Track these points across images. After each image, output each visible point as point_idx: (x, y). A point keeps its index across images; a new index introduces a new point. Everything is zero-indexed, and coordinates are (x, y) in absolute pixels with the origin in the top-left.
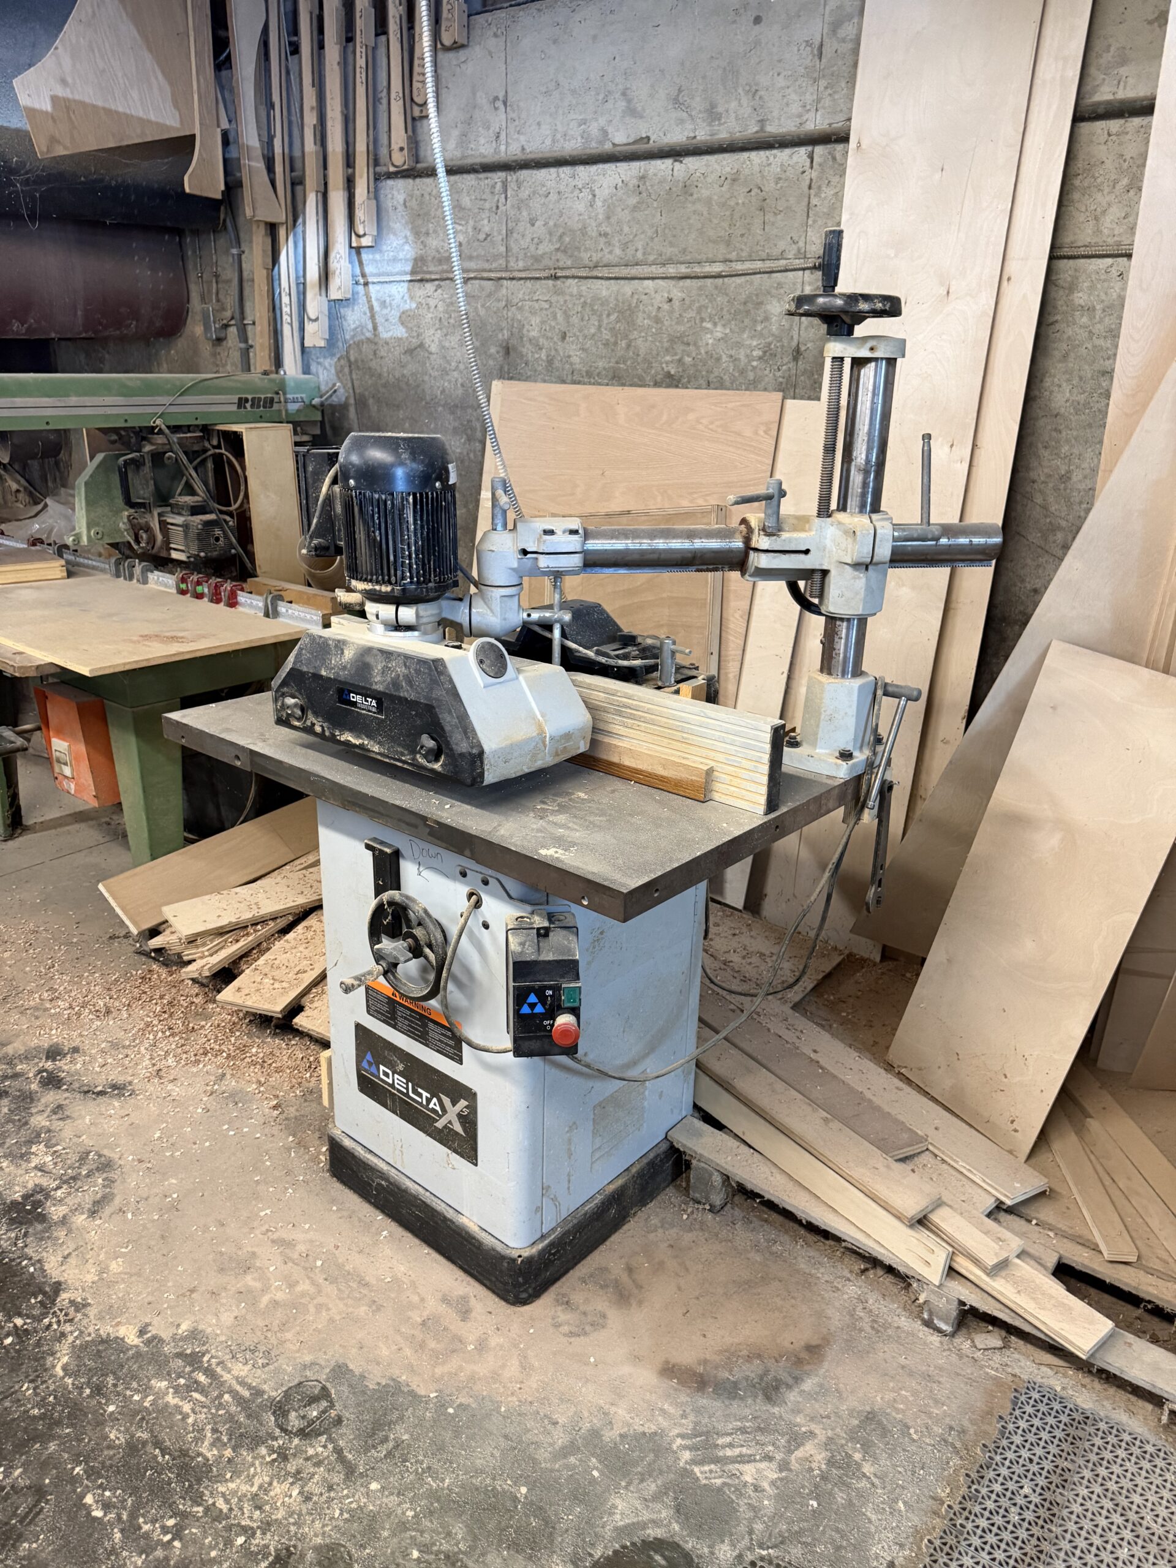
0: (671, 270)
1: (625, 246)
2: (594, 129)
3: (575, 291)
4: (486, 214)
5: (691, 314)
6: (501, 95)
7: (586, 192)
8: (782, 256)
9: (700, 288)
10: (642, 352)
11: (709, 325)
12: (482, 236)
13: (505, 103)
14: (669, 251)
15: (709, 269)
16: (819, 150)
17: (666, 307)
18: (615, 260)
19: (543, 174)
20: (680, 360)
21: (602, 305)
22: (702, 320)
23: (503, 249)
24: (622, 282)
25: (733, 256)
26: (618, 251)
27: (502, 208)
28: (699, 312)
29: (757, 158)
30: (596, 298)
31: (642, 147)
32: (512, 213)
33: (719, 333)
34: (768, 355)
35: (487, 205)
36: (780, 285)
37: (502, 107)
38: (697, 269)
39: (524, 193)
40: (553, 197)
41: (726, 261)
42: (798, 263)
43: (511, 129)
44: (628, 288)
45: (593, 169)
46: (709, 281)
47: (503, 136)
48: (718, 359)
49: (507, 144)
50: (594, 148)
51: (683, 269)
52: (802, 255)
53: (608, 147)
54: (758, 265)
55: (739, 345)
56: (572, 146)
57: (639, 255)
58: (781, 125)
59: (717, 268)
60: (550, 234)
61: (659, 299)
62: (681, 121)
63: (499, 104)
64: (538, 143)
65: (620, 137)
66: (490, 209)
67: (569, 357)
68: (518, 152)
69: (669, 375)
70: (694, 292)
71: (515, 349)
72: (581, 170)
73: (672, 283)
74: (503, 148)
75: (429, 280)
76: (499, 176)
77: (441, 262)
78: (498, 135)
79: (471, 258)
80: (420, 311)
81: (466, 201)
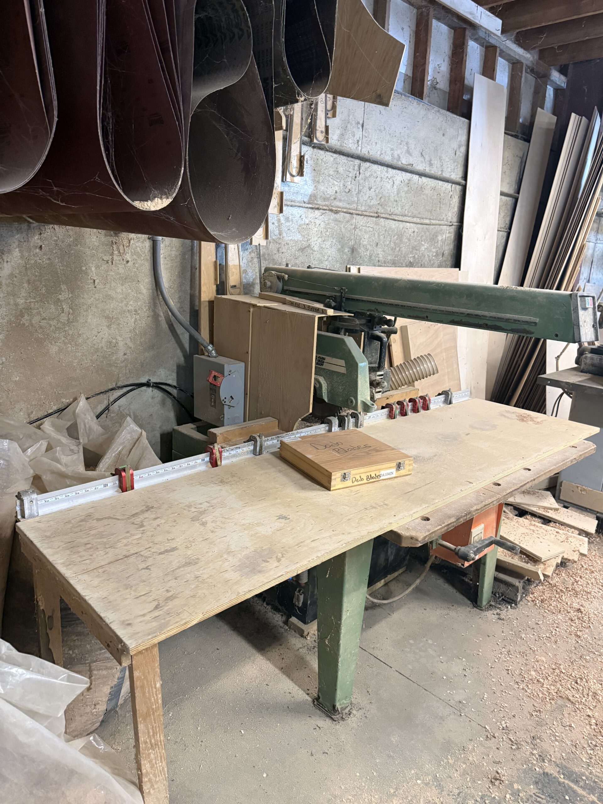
0: (415, 220)
1: (402, 208)
2: (396, 154)
3: (383, 224)
5: (419, 238)
6: (361, 122)
7: (391, 181)
8: (442, 220)
9: (423, 228)
10: (403, 252)
11: (423, 243)
12: (347, 190)
13: (363, 126)
14: (415, 212)
16: (453, 185)
17: (412, 235)
18: (398, 213)
19: (375, 167)
20: (414, 256)
21: (392, 231)
22: (422, 241)
23: (356, 199)
24: (400, 223)
25: (432, 218)
27: (357, 178)
28: (421, 238)
29: (441, 183)
30: (390, 228)
31: (409, 167)
32: (361, 182)
33: (426, 245)
34: (437, 255)
35: (351, 175)
36: (441, 230)
37: (361, 128)
38: (422, 221)
39: (368, 174)
40: (379, 179)
41: (430, 219)
42: (444, 223)
43: (364, 140)
44: (402, 225)
45: (394, 171)
46: (425, 226)
47: (360, 143)
48: (425, 256)
49: (362, 147)
50: (395, 162)
51: (418, 220)
52: (447, 220)
53: (399, 164)
54: (437, 222)
55: (430, 251)
56: (387, 158)
58: (446, 175)
59: (427, 221)
60: (377, 196)
61: (411, 231)
62: (422, 162)
63: (360, 126)
64: (374, 151)
65: (404, 161)
66: (352, 177)
67: (378, 254)
68: (366, 153)
69: (410, 262)
70: (421, 230)
71: (356, 250)
72: (390, 169)
73: (415, 225)
74: (360, 148)
75: (318, 209)
76: (357, 162)
77: (325, 199)
78: (358, 141)
79: (340, 200)
80: (310, 226)
81: (341, 170)
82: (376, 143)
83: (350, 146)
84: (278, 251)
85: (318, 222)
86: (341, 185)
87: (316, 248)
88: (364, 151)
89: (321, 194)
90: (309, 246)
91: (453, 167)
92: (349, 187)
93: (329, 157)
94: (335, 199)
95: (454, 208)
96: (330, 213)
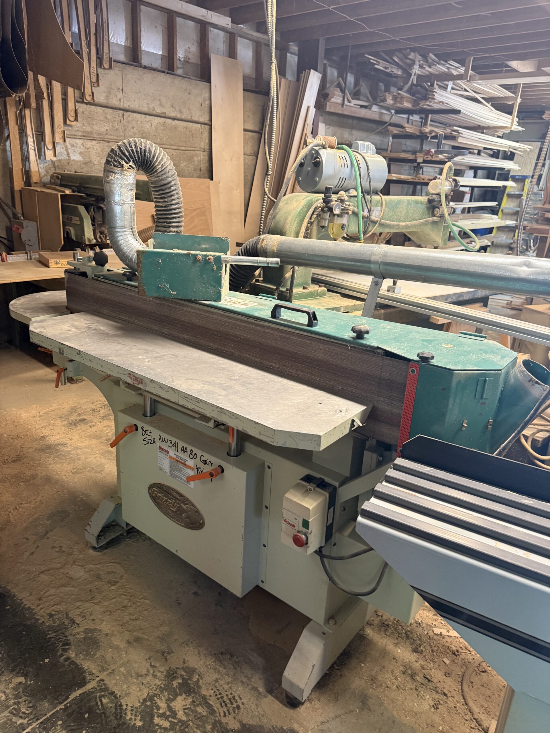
0: (173, 147)
1: (161, 139)
2: (151, 106)
4: (116, 123)
6: (121, 88)
7: (149, 123)
8: (197, 147)
11: (182, 162)
12: (115, 129)
13: (122, 90)
14: (172, 143)
15: (181, 148)
16: (202, 126)
19: (136, 115)
22: (180, 160)
23: (123, 134)
25: (187, 146)
26: (159, 140)
27: (122, 121)
28: (180, 158)
29: (191, 124)
31: (163, 115)
32: (126, 124)
33: (184, 163)
34: (195, 170)
35: (117, 120)
36: (196, 154)
37: (121, 92)
38: (179, 148)
39: (130, 119)
40: (139, 122)
41: (185, 147)
42: (200, 149)
43: (125, 99)
45: (151, 117)
46: (182, 151)
47: (122, 101)
49: (123, 103)
50: (151, 111)
51: (175, 147)
52: (200, 148)
53: (155, 113)
54: (192, 149)
55: (189, 167)
56: (145, 109)
57: (165, 142)
58: (195, 119)
59: (183, 148)
60: (139, 132)
62: (173, 111)
63: (120, 91)
64: (134, 105)
65: (158, 110)
66: (118, 121)
68: (128, 107)
72: (147, 116)
74: (122, 104)
75: (94, 140)
76: (121, 112)
77: (99, 134)
78: (120, 100)
79: (111, 135)
80: (90, 150)
81: (109, 117)
82: (134, 101)
83: (114, 102)
84: (68, 164)
85: (95, 148)
86: (110, 126)
87: (96, 163)
88: (126, 105)
89: (96, 131)
90: (91, 161)
91: (200, 114)
92: (117, 127)
93: (99, 110)
94: (106, 134)
95: (205, 140)
96: (104, 142)
